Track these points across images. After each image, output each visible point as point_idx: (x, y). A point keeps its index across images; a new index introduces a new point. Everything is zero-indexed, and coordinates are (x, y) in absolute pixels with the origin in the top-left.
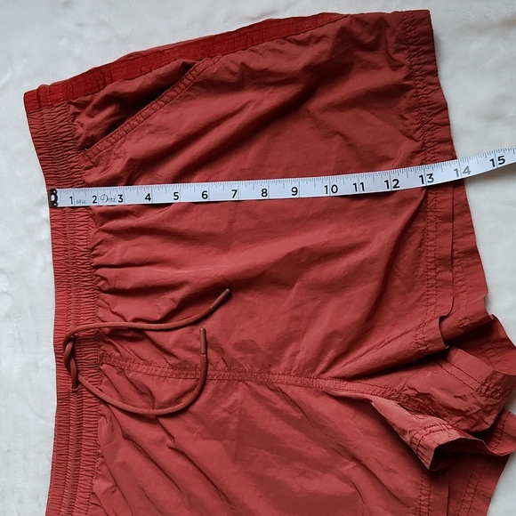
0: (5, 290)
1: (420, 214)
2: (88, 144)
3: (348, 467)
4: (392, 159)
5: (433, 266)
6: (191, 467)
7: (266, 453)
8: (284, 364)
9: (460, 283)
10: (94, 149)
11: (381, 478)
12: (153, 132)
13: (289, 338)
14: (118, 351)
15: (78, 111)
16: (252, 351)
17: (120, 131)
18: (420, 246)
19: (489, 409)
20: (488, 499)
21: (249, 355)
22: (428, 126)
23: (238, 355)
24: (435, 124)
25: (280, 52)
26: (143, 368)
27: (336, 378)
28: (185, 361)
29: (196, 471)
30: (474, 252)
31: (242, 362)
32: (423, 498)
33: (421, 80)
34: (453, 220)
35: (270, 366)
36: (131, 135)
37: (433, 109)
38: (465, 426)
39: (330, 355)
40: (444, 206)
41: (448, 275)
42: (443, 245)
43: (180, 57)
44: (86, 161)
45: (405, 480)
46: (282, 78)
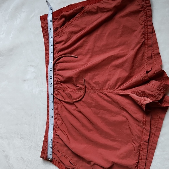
0: (34, 71)
1: (143, 45)
2: (56, 29)
3: (124, 113)
4: (137, 31)
5: (147, 59)
6: (83, 116)
7: (103, 111)
8: (107, 87)
9: (155, 62)
10: (58, 31)
11: (133, 115)
12: (74, 26)
13: (108, 80)
14: (62, 86)
15: (54, 21)
16: (98, 84)
17: (65, 26)
18: (143, 54)
19: (160, 94)
20: (163, 120)
21: (97, 85)
22: (146, 21)
23: (94, 85)
24: (148, 21)
25: (108, 3)
26: (69, 90)
27: (120, 90)
28: (80, 88)
29: (84, 117)
30: (159, 54)
31: (95, 87)
32: (144, 120)
33: (145, 8)
34: (152, 47)
35: (103, 88)
36: (68, 27)
37: (148, 17)
38: (154, 99)
39: (119, 84)
40: (149, 43)
41: (150, 61)
42: (149, 53)
43: (81, 5)
44: (56, 34)
45: (139, 115)
46: (108, 10)
